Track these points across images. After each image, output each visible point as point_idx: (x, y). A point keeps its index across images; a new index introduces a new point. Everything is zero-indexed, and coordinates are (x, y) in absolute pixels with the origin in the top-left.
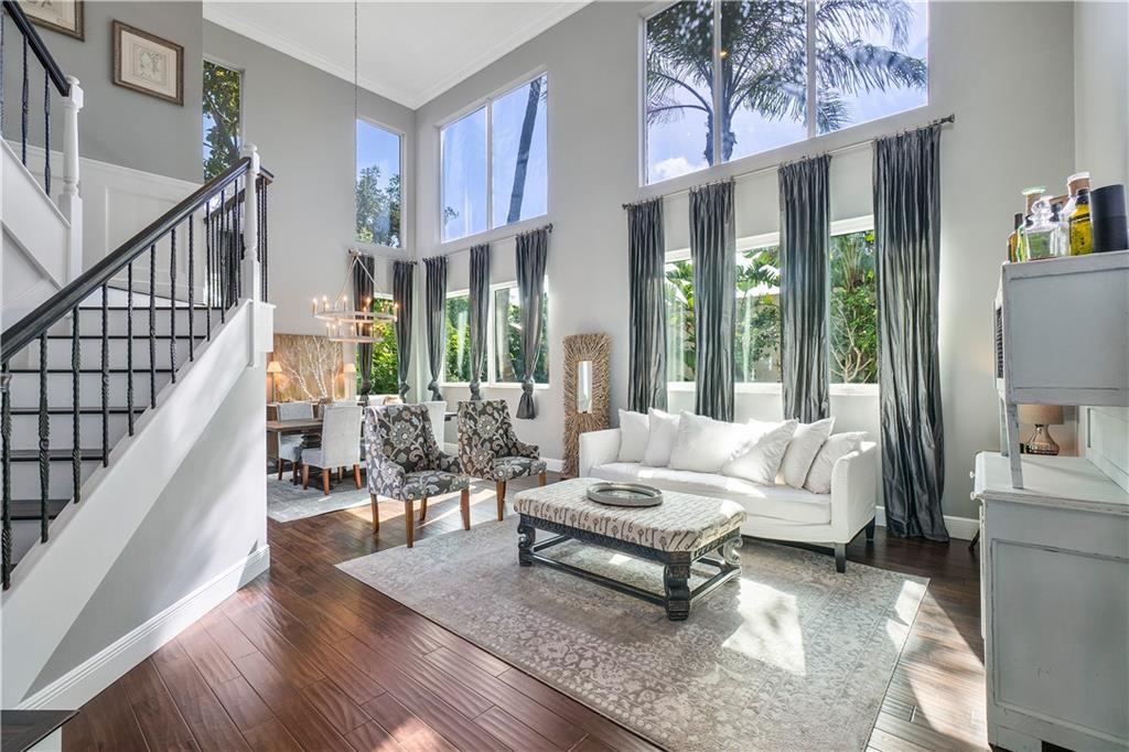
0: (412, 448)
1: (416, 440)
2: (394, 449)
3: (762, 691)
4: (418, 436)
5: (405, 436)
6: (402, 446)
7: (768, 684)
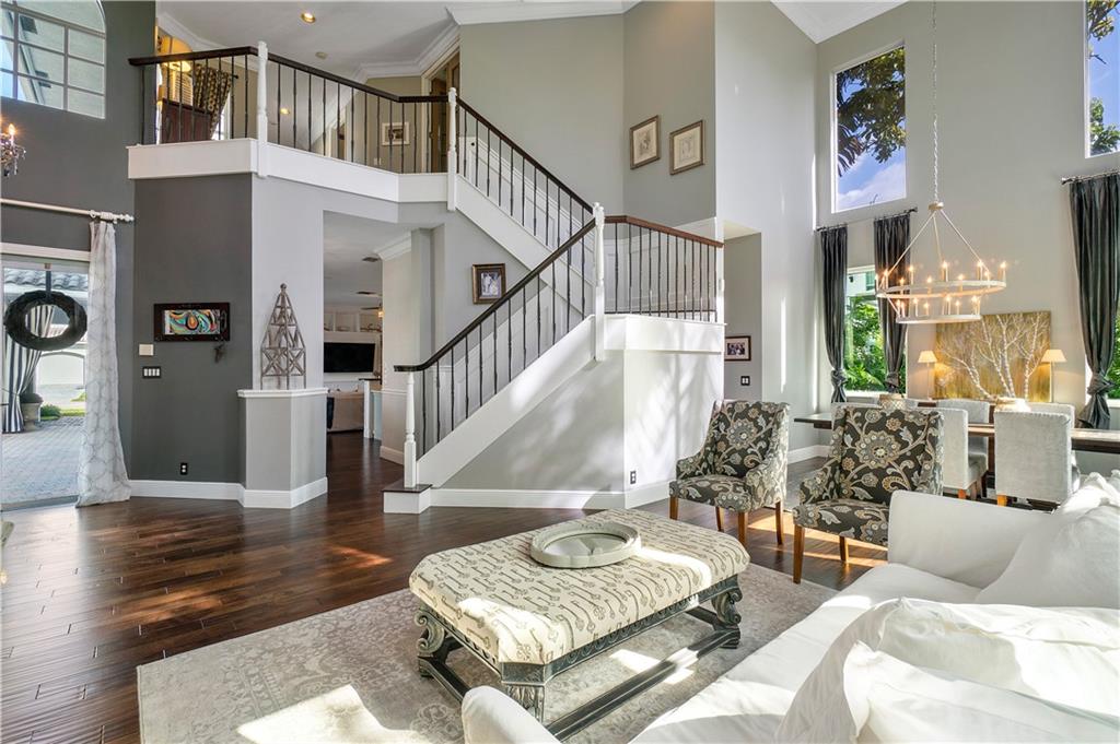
0: (749, 451)
1: (755, 443)
2: (728, 446)
3: (265, 689)
4: (759, 439)
5: (744, 436)
6: (738, 447)
7: (266, 696)
